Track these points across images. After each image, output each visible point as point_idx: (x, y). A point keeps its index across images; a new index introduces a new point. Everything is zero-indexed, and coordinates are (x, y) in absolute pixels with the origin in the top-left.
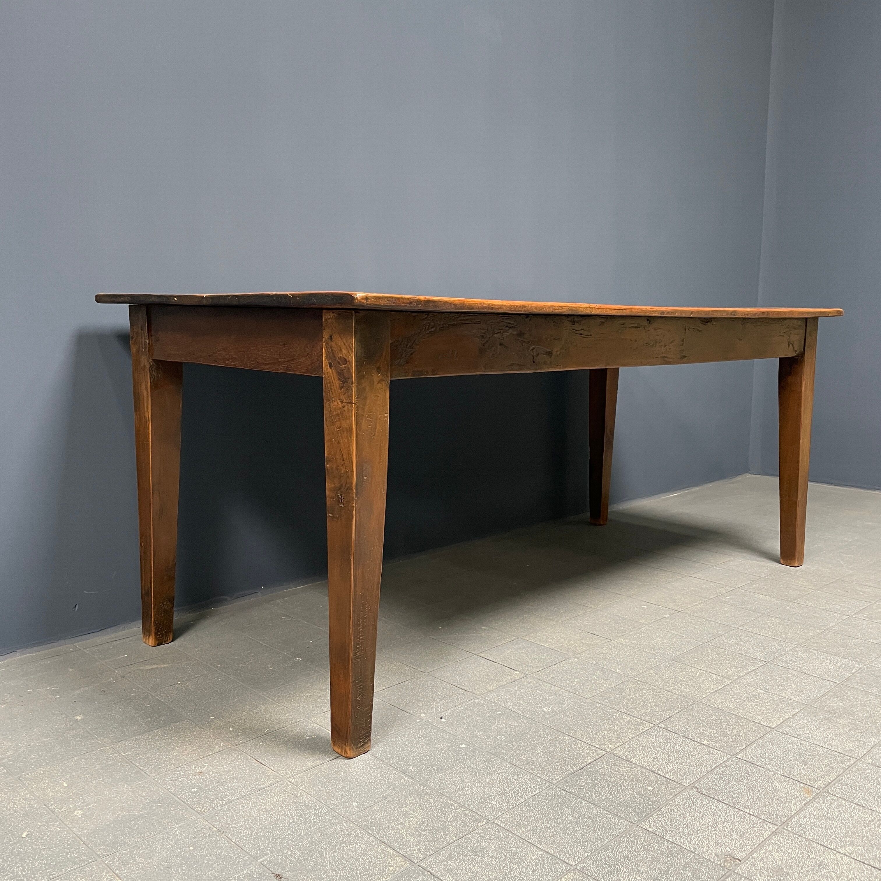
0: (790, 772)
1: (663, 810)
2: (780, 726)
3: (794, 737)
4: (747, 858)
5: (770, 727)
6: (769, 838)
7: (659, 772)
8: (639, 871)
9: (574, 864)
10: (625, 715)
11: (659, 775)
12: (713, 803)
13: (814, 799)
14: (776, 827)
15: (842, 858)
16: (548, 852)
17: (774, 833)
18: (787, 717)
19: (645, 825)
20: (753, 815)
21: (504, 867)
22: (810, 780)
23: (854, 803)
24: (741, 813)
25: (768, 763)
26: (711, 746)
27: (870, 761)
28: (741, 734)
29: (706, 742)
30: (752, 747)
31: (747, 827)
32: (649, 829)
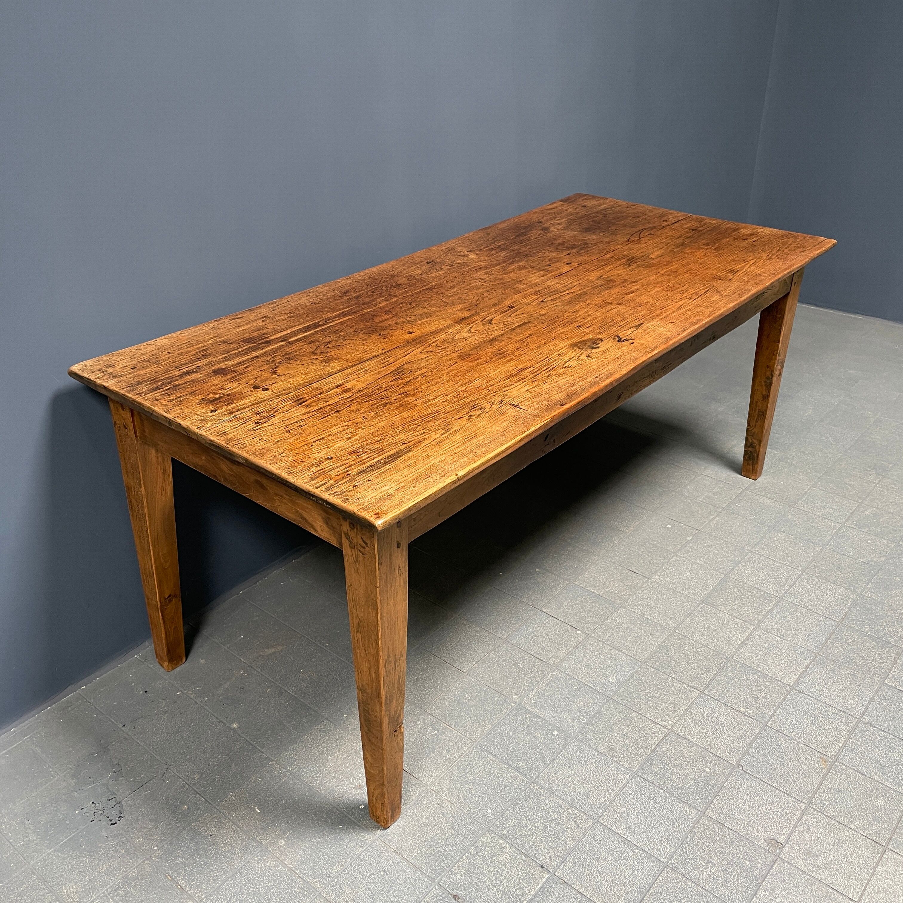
0: (809, 740)
1: (720, 794)
2: (797, 682)
3: (809, 696)
4: (787, 842)
5: (789, 685)
6: (800, 819)
7: (712, 751)
8: (712, 863)
9: (665, 860)
10: (675, 681)
11: (712, 753)
12: (756, 782)
13: (829, 769)
14: (804, 805)
15: (853, 834)
16: (643, 850)
17: (803, 813)
18: (801, 671)
19: (710, 813)
20: (786, 793)
21: (616, 870)
22: (824, 747)
23: (858, 772)
24: (777, 791)
25: (792, 730)
26: (747, 714)
27: (867, 720)
28: (768, 696)
29: (742, 709)
30: (778, 712)
31: (783, 807)
32: (713, 817)
